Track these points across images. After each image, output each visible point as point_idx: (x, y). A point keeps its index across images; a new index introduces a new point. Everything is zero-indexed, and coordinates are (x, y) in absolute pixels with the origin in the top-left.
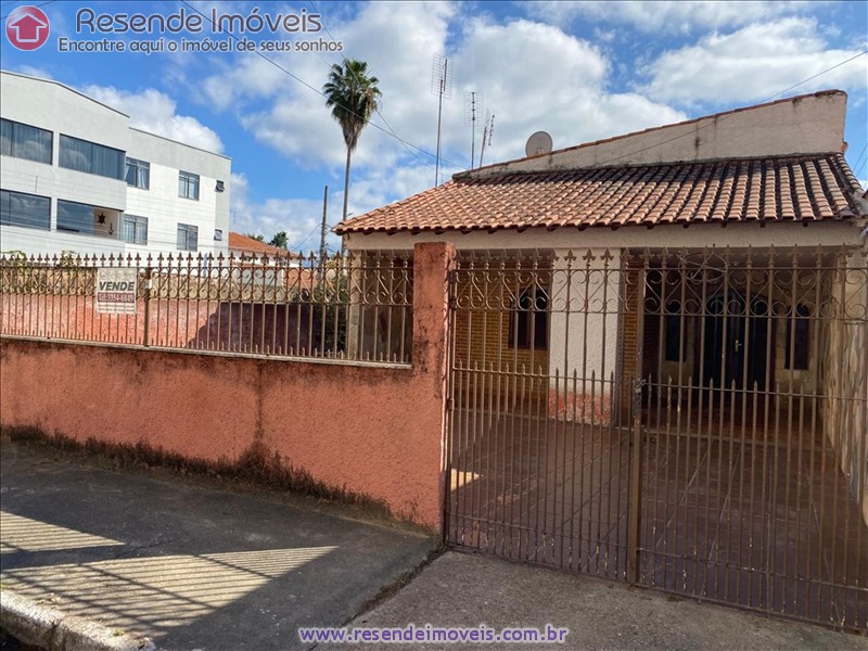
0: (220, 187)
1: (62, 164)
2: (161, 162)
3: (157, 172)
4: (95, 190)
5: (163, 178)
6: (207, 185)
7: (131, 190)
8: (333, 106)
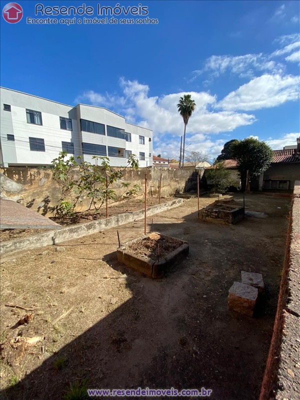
0: (150, 140)
1: (108, 135)
2: (134, 133)
3: (133, 136)
4: (117, 143)
5: (135, 138)
6: (147, 139)
7: (127, 142)
8: (180, 111)
